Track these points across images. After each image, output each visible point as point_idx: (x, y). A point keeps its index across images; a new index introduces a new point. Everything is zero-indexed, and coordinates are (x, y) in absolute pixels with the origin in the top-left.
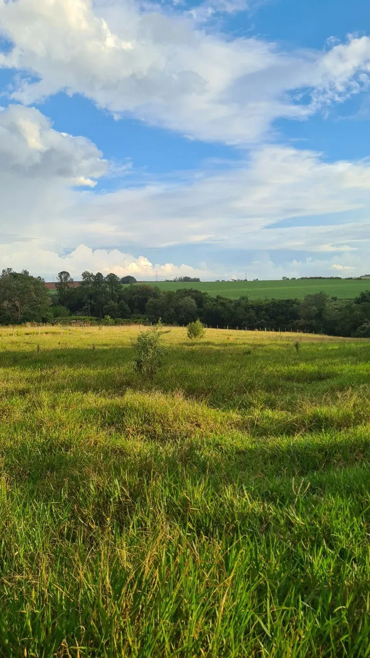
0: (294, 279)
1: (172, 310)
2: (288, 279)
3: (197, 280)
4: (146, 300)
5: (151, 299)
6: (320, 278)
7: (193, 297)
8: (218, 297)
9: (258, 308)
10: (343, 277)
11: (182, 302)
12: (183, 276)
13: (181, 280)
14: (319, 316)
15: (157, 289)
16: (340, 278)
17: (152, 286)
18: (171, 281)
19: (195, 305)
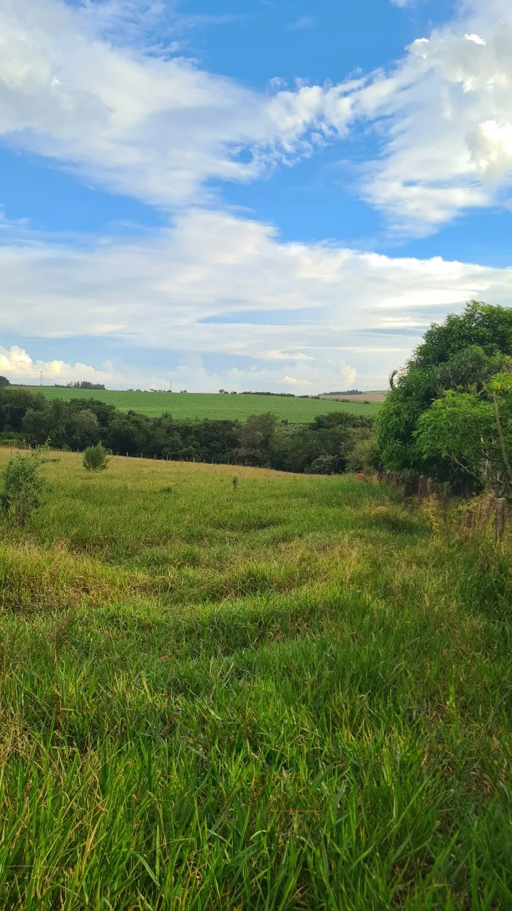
0: (235, 393)
1: (62, 428)
2: (227, 393)
3: (101, 387)
4: (21, 412)
5: (30, 411)
6: (268, 394)
7: (94, 411)
8: (130, 412)
9: (185, 431)
10: (297, 394)
11: (76, 418)
12: (81, 381)
13: (77, 386)
14: (265, 444)
15: (41, 397)
16: (293, 396)
17: (34, 393)
18: (63, 387)
19: (97, 424)
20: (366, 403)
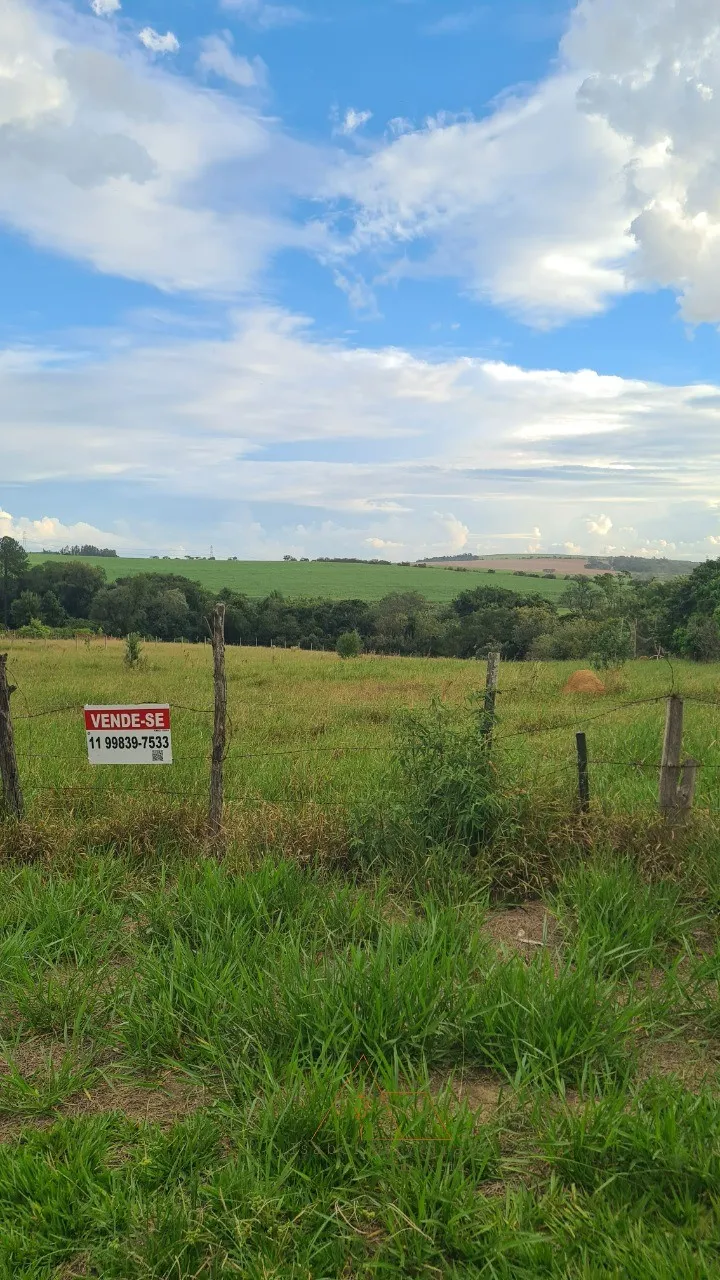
0: (306, 560)
2: (294, 560)
3: (112, 554)
7: (182, 591)
8: (225, 591)
9: (303, 614)
11: (162, 599)
13: (75, 551)
16: (388, 563)
19: (186, 605)
20: (491, 571)
